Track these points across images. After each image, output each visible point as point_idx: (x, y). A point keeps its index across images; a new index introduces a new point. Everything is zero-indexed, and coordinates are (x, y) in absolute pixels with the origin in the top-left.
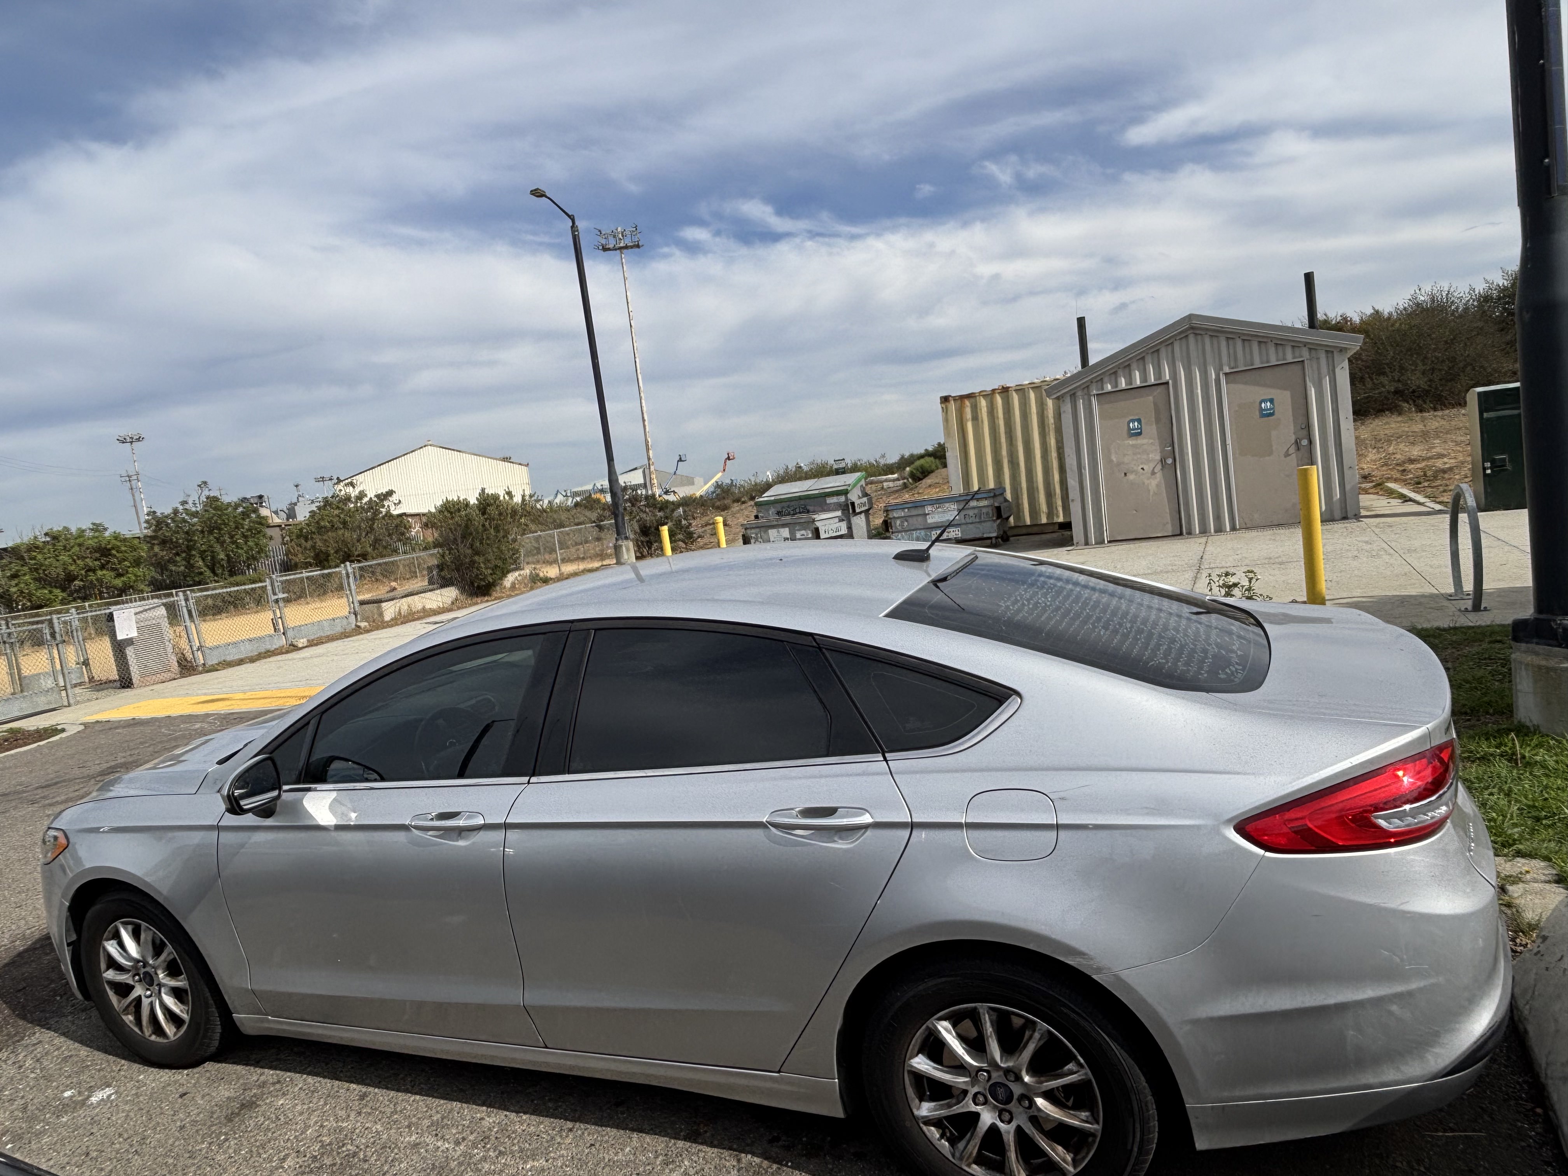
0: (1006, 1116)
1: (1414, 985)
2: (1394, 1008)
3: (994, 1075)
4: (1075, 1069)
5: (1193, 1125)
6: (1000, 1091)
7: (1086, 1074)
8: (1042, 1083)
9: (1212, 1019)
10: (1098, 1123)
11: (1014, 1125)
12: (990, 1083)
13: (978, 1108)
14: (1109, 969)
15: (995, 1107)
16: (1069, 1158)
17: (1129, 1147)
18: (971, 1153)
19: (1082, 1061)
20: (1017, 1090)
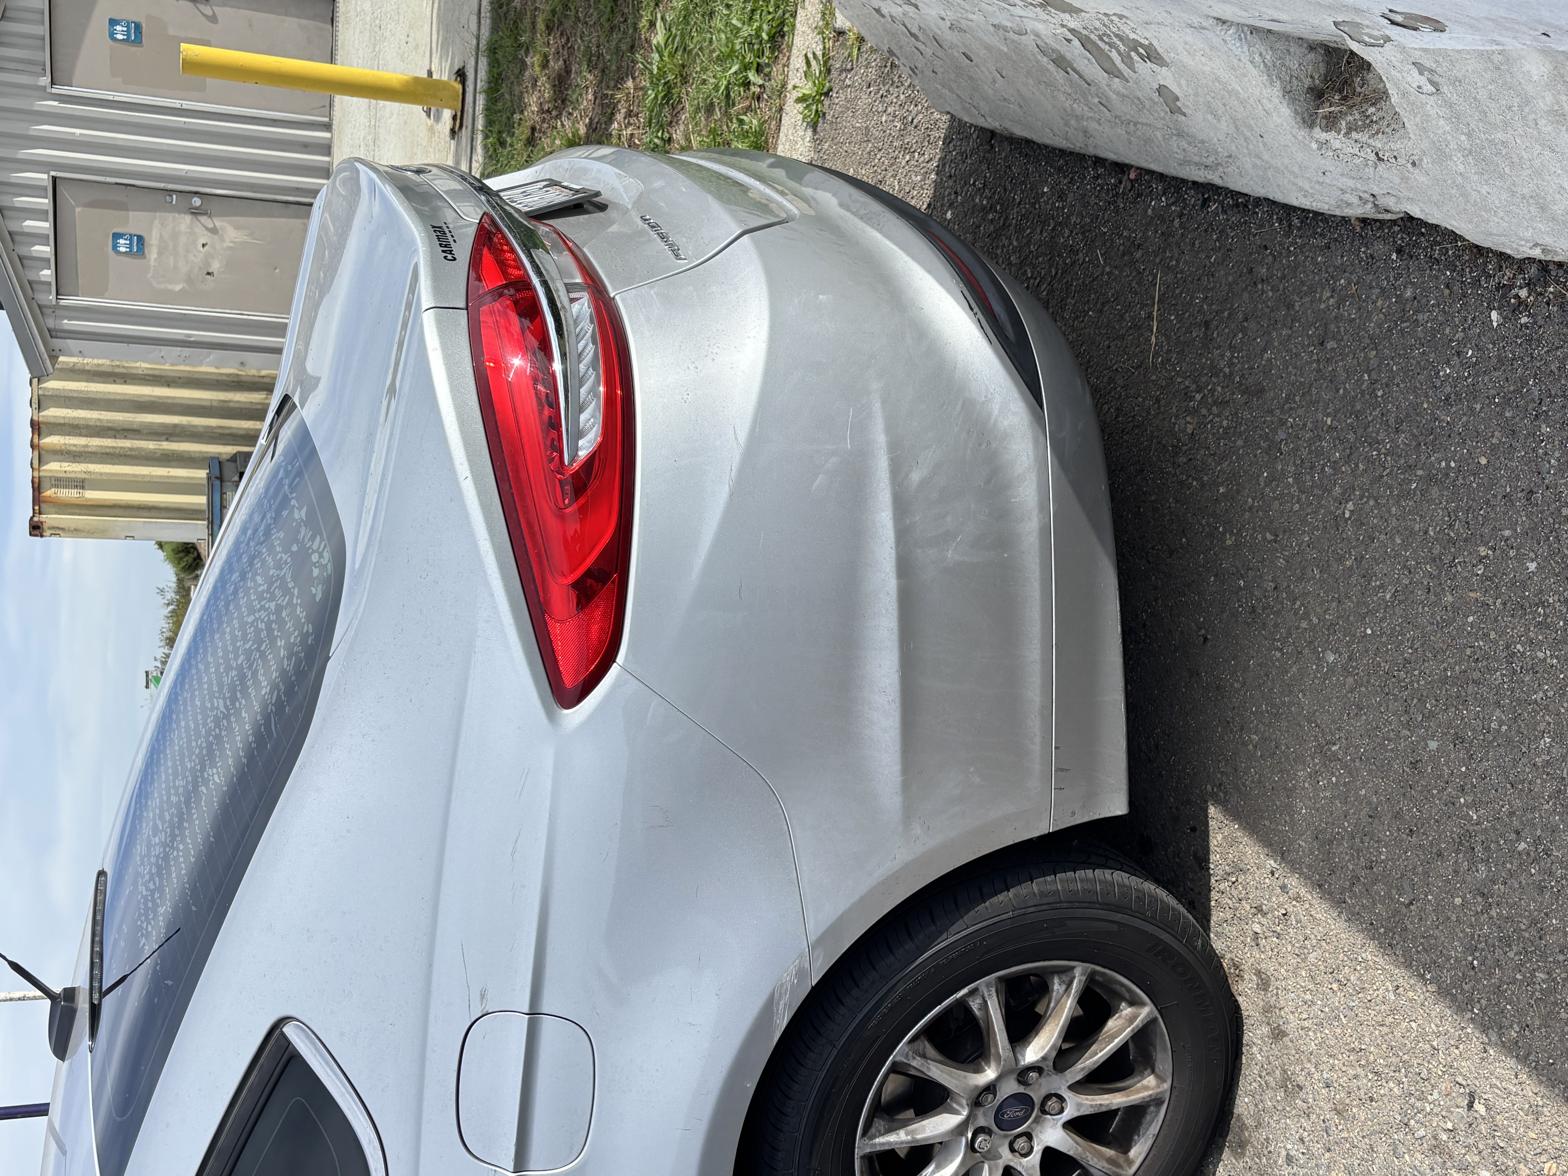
0: (1052, 1104)
1: (880, 439)
2: (916, 476)
3: (981, 1122)
4: (979, 1001)
5: (1086, 819)
6: (1011, 1113)
7: (988, 986)
8: (999, 1056)
9: (906, 786)
10: (1073, 968)
11: (1067, 1094)
12: (995, 1128)
13: (1038, 1149)
15: (1037, 1121)
16: (1126, 1011)
17: (1115, 927)
18: (1110, 1161)
19: (965, 991)
20: (1010, 1087)
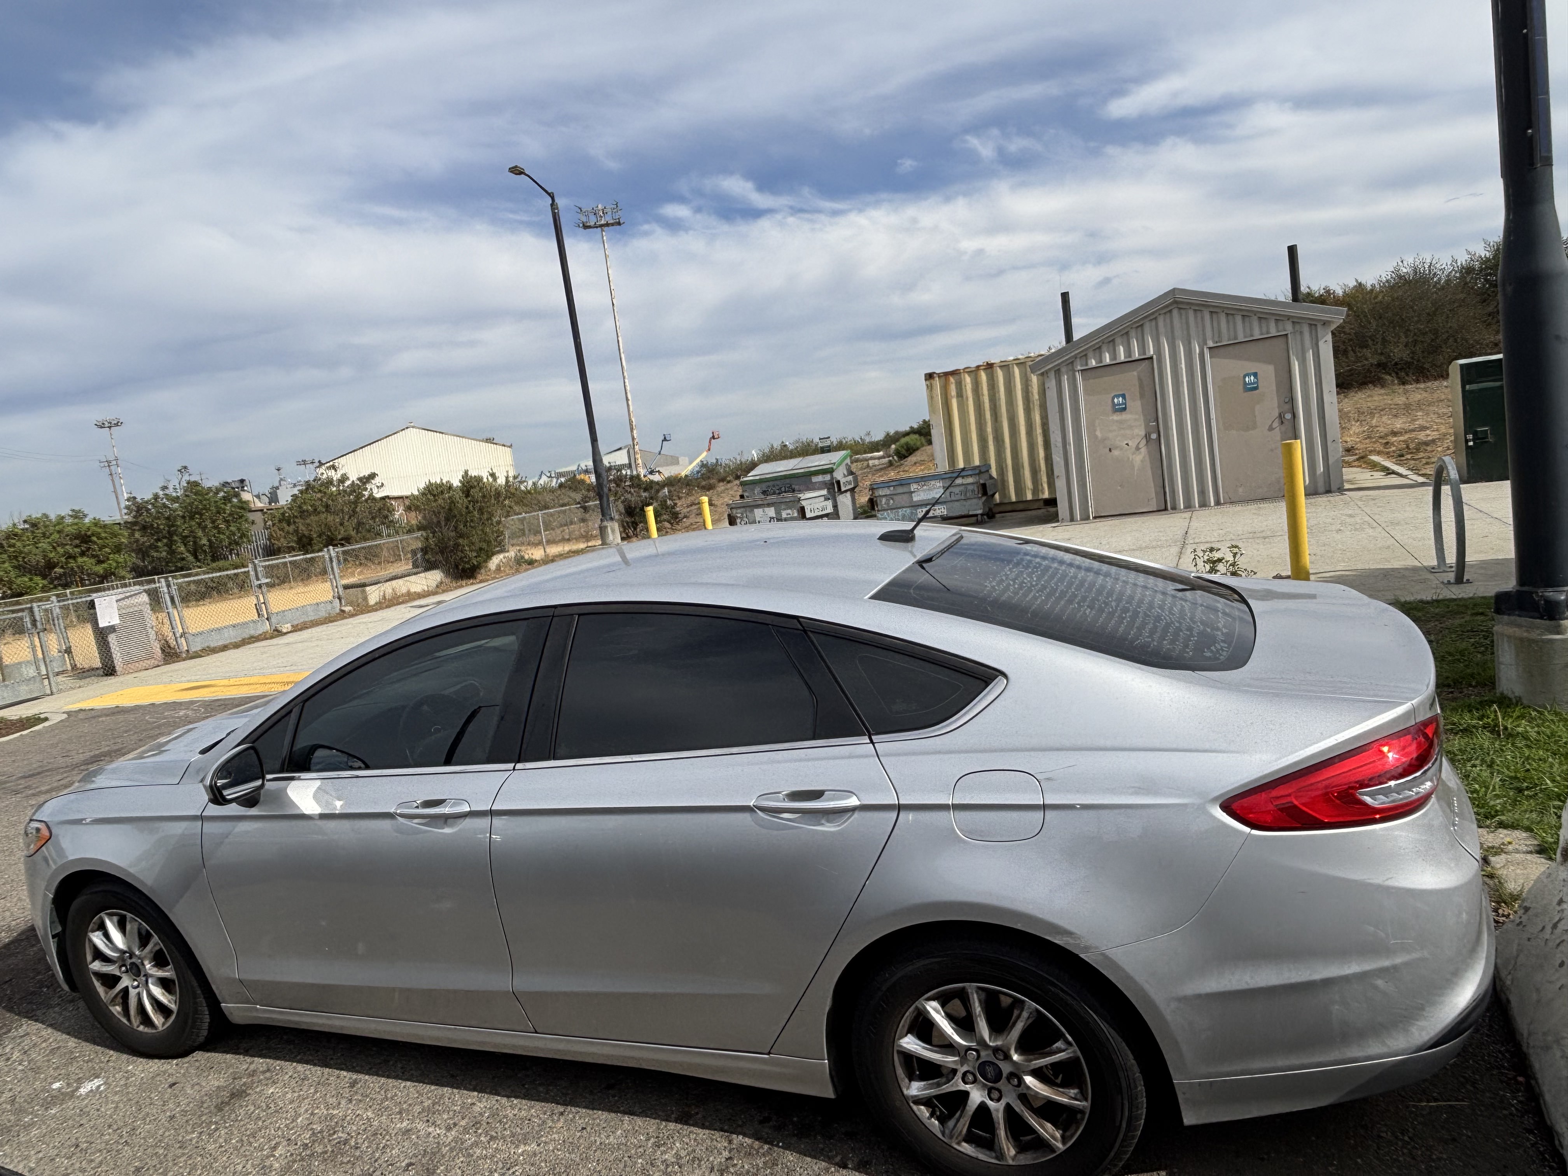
0: (995, 1095)
1: (1398, 960)
2: (1380, 982)
3: (983, 1053)
4: (1063, 1047)
5: (1180, 1101)
6: (989, 1070)
7: (1074, 1052)
8: (1031, 1061)
9: (1199, 996)
10: (1086, 1100)
11: (1003, 1103)
12: (980, 1061)
13: (968, 1087)
14: (1097, 948)
15: (984, 1085)
16: (1058, 1135)
17: (1118, 1124)
18: (961, 1132)
19: (1070, 1038)
20: (1006, 1068)
